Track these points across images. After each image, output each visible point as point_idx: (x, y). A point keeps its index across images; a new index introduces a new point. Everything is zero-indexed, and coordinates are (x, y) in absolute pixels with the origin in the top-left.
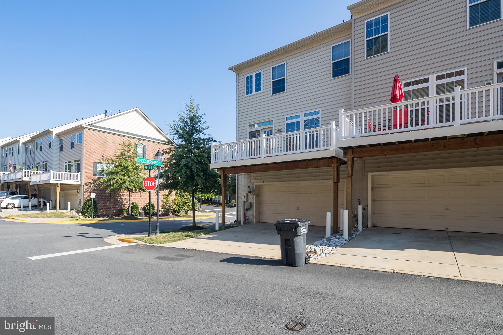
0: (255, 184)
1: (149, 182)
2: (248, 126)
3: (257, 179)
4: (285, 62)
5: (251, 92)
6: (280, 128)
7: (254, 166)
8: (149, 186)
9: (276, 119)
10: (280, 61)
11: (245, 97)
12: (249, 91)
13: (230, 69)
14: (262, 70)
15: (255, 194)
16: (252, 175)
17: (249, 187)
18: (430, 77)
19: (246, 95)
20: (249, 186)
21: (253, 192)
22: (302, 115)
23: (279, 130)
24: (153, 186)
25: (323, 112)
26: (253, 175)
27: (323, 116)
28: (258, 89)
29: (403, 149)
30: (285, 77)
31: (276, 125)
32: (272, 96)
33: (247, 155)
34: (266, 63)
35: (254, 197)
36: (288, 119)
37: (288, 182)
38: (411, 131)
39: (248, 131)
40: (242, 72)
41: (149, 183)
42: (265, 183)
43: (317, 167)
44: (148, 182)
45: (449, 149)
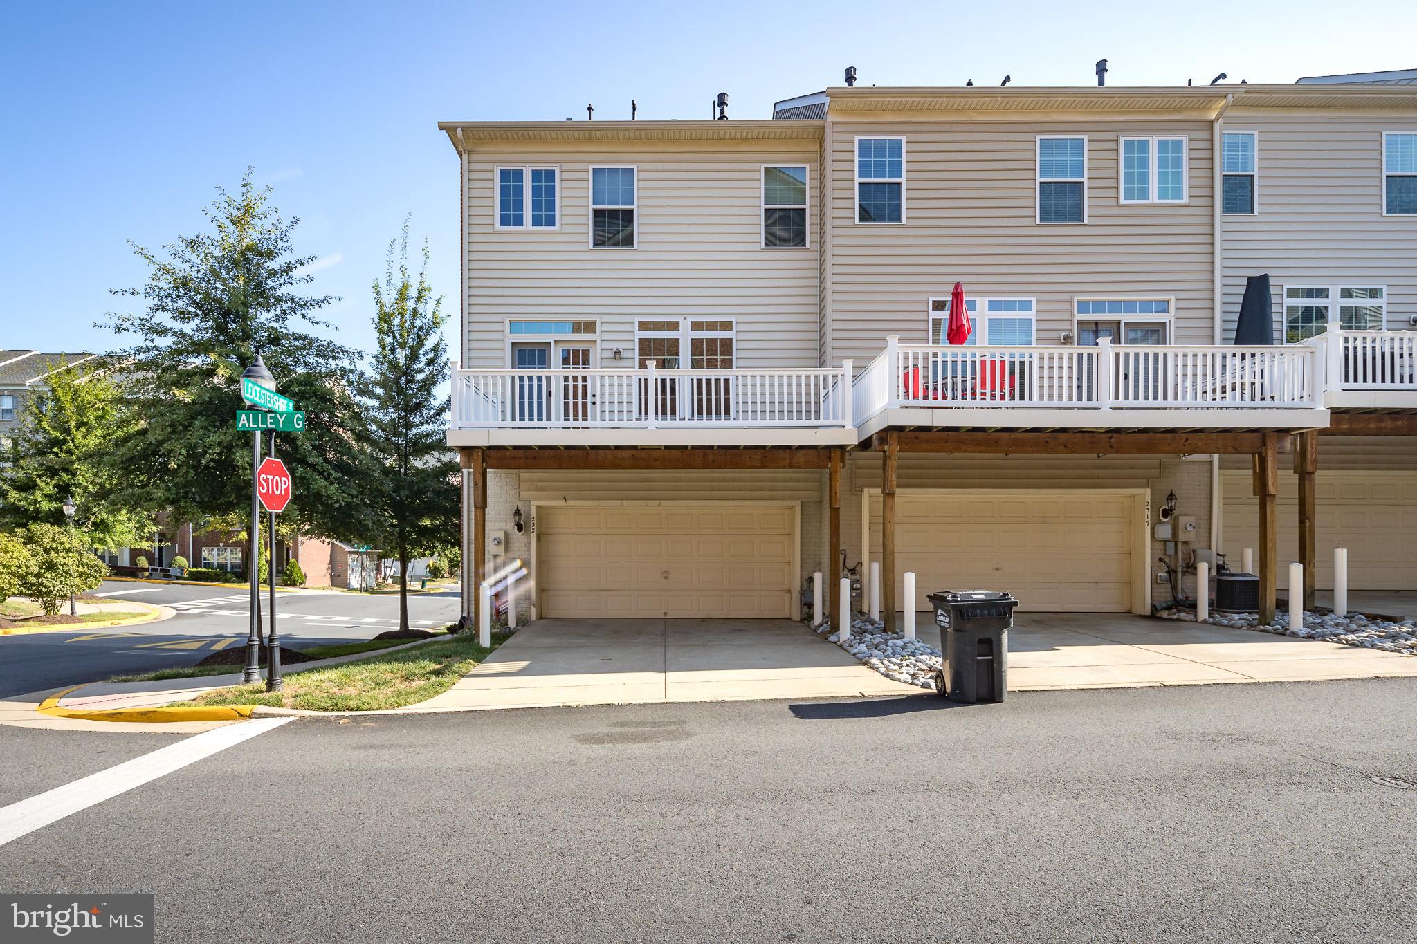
0: (535, 503)
1: (270, 477)
2: (507, 324)
3: (543, 489)
4: (635, 167)
5: (519, 221)
6: (620, 346)
7: (601, 451)
8: (270, 492)
9: (606, 319)
10: (618, 157)
11: (496, 233)
12: (511, 215)
13: (449, 128)
14: (558, 165)
15: (534, 533)
16: (522, 475)
17: (518, 513)
18: (978, 299)
19: (498, 227)
20: (518, 510)
21: (528, 526)
22: (685, 325)
23: (618, 352)
24: (283, 493)
25: (743, 327)
26: (525, 474)
27: (742, 336)
28: (544, 215)
29: (997, 442)
30: (635, 207)
31: (606, 336)
32: (591, 251)
33: (503, 412)
34: (571, 149)
35: (533, 541)
36: (643, 326)
37: (644, 503)
38: (993, 408)
39: (506, 340)
40: (481, 149)
41: (273, 480)
42: (570, 503)
43: (791, 467)
44: (268, 476)
45: (1073, 452)
